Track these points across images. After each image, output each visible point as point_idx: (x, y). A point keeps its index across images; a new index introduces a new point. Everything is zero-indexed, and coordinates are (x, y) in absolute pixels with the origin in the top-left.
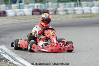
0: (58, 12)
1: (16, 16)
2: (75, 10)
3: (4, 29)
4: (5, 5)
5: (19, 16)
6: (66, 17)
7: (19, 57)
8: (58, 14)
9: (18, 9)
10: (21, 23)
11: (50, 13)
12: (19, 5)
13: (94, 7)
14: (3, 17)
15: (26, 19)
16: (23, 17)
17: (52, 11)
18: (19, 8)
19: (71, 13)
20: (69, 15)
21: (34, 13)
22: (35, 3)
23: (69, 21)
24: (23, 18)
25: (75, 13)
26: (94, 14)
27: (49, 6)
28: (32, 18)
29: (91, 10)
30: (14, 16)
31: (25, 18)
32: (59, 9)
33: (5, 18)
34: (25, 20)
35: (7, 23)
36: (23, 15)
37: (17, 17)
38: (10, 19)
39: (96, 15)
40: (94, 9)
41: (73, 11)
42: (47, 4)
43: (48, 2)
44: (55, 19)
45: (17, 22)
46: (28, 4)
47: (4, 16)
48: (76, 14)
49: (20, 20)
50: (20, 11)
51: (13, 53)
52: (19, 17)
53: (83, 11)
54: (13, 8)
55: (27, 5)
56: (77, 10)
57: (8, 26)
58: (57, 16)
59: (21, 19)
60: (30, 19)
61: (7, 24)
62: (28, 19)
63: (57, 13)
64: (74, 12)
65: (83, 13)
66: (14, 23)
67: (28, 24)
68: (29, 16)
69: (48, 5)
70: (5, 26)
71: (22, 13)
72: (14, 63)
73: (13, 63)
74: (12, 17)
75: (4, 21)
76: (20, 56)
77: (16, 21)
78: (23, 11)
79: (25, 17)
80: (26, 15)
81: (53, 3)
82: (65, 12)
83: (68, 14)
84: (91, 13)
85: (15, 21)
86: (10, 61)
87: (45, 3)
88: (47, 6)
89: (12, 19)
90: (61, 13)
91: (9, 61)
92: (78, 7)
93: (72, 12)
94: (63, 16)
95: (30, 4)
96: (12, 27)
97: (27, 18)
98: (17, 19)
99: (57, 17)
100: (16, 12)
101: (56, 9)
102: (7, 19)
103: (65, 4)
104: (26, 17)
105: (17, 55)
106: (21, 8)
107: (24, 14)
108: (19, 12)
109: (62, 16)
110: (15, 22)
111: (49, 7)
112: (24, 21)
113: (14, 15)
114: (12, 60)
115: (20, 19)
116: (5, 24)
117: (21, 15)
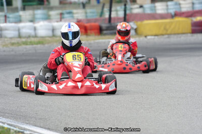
26: (43, 37)
29: (35, 29)
39: (47, 38)
40: (41, 26)
48: (6, 37)
53: (19, 30)
56: (6, 29)
65: (20, 36)
84: (36, 36)
92: (6, 22)
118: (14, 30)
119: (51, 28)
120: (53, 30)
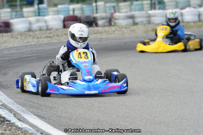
0: (116, 21)
1: (30, 30)
2: (149, 16)
3: (5, 57)
4: (9, 10)
5: (36, 31)
6: (131, 31)
7: (29, 113)
8: (115, 24)
9: (36, 16)
10: (40, 45)
11: (100, 22)
12: (39, 8)
13: (188, 9)
14: (5, 34)
15: (50, 37)
16: (44, 32)
17: (103, 18)
18: (37, 14)
19: (142, 22)
20: (138, 26)
21: (66, 23)
22: (70, 4)
23: (138, 37)
24: (45, 35)
25: (149, 22)
26: (188, 22)
27: (98, 8)
28: (62, 35)
29: (182, 15)
30: (25, 32)
31: (49, 35)
32: (117, 15)
33: (8, 36)
34: (49, 39)
35: (12, 46)
36: (45, 28)
37: (31, 33)
38: (19, 36)
39: (192, 24)
40: (187, 12)
41: (147, 17)
42: (94, 4)
43: (96, 2)
44: (110, 34)
45: (32, 43)
46: (56, 5)
47: (6, 32)
49: (38, 38)
50: (38, 21)
51: (19, 106)
52: (37, 33)
53: (166, 16)
54: (25, 15)
55: (55, 9)
56: (154, 16)
57: (12, 52)
58: (113, 28)
59: (41, 38)
60: (57, 35)
61: (10, 48)
62: (55, 37)
63: (113, 24)
64: (148, 19)
66: (25, 46)
67: (53, 47)
68: (57, 30)
69: (96, 6)
70: (6, 52)
71: (42, 24)
72: (18, 126)
73: (15, 126)
74: (21, 34)
75: (5, 42)
76: (30, 111)
77: (31, 40)
78: (46, 21)
79: (48, 32)
80: (50, 29)
81: (106, 3)
82: (130, 21)
83: (135, 24)
85: (27, 40)
86: (9, 121)
87: (91, 4)
88: (95, 8)
89: (23, 38)
90: (122, 22)
91: (7, 121)
92: (155, 9)
93: (144, 20)
94: (126, 28)
95: (60, 6)
96: (21, 53)
97: (51, 35)
98: (31, 37)
99: (114, 31)
100: (30, 24)
101: (112, 14)
102: (12, 37)
103: (132, 4)
104: (50, 33)
105: (24, 109)
106: (41, 14)
107: (47, 26)
108: (36, 23)
109: (124, 29)
110: (28, 44)
111: (98, 11)
112: (46, 41)
113: (27, 29)
114: (13, 120)
115: (39, 36)
116: (9, 47)
117: (40, 30)
118: (162, 16)
119: (198, 13)
120: (199, 15)
